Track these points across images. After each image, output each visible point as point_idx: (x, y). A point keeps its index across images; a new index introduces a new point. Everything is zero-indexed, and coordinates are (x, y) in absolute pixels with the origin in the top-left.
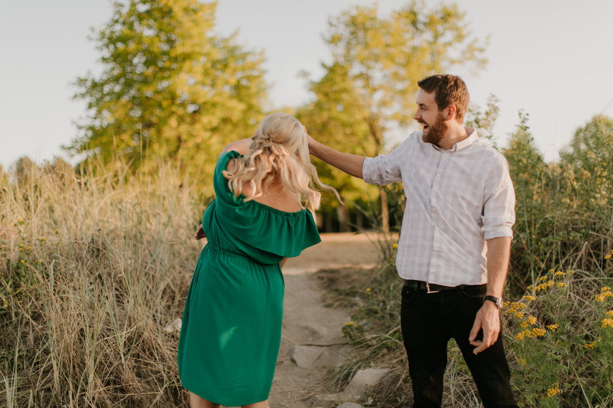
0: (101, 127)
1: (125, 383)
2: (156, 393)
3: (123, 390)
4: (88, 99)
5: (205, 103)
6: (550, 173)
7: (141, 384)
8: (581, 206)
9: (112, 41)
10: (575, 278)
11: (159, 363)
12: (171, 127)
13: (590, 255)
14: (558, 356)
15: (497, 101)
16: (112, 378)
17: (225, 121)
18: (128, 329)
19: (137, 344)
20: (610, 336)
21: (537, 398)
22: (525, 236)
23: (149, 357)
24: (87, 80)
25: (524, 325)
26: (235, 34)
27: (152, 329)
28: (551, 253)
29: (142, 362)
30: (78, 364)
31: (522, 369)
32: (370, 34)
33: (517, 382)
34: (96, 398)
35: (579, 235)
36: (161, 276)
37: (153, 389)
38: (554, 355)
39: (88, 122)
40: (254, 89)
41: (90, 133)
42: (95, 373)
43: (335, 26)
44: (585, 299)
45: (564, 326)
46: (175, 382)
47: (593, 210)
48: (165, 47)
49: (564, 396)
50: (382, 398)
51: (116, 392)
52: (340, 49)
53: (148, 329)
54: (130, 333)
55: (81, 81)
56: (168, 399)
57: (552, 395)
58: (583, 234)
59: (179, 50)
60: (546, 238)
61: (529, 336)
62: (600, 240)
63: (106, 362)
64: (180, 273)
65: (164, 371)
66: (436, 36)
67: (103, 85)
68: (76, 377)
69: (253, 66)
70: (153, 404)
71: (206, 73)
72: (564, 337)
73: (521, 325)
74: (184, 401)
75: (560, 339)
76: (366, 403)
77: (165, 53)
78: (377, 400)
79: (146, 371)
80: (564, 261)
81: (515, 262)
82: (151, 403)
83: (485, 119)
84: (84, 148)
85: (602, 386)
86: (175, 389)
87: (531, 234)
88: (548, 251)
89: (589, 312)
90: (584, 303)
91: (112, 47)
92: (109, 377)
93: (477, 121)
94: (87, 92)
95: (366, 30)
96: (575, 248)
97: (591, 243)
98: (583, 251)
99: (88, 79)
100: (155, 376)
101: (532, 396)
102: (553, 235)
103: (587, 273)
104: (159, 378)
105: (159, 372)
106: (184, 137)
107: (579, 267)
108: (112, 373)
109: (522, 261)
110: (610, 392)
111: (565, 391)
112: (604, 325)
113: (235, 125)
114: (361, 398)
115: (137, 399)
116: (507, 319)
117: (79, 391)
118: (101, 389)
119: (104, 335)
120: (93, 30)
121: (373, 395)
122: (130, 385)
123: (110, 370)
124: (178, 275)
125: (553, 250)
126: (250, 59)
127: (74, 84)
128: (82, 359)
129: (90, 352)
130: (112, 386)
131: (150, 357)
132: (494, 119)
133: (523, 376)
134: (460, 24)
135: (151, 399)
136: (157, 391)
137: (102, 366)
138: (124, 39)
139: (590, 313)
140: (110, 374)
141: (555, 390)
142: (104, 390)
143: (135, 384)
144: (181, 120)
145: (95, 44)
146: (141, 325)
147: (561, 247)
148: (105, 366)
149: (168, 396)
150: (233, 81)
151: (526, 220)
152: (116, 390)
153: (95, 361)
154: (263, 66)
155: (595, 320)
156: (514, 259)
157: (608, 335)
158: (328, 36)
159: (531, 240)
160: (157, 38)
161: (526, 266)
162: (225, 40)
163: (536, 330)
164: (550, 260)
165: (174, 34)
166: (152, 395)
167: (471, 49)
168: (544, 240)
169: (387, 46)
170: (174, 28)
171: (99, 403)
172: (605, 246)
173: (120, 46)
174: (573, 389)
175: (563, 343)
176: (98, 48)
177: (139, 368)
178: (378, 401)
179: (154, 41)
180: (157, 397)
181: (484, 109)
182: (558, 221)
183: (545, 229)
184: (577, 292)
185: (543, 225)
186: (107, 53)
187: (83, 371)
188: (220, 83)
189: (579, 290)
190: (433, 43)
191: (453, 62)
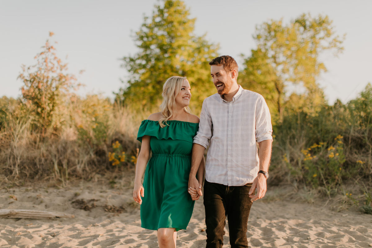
4: (128, 67)
9: (141, 37)
17: (199, 80)
26: (205, 35)
32: (278, 34)
39: (128, 79)
41: (128, 85)
43: (259, 30)
48: (169, 41)
55: (125, 59)
66: (316, 33)
67: (136, 60)
69: (213, 52)
95: (276, 32)
126: (212, 48)
134: (329, 27)
150: (203, 60)
154: (219, 52)
167: (335, 40)
173: (145, 40)
186: (139, 43)
188: (196, 60)
190: (313, 37)
191: (324, 48)
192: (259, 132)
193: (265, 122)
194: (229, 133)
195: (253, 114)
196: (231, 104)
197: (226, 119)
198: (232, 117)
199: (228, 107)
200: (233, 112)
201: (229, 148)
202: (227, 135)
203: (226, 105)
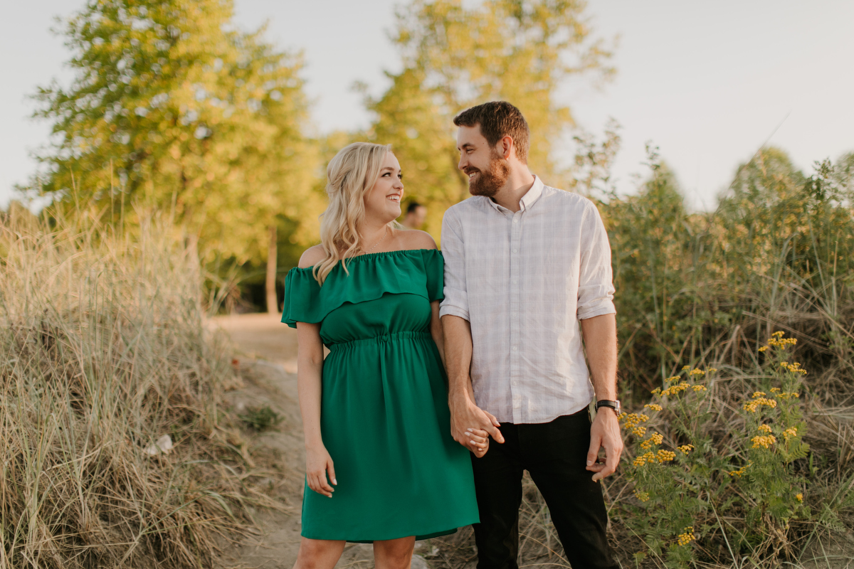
0: (72, 158)
1: (84, 530)
2: (129, 543)
3: (80, 541)
4: (53, 120)
5: (220, 125)
6: (690, 230)
7: (107, 531)
8: (732, 276)
9: (87, 35)
10: (722, 377)
11: (133, 499)
12: (172, 158)
13: (742, 344)
14: (695, 487)
15: (618, 127)
16: (64, 523)
17: (249, 150)
18: (90, 452)
19: (102, 473)
20: (763, 460)
21: (665, 547)
22: (654, 318)
23: (120, 493)
24: (50, 91)
25: (647, 445)
26: (263, 28)
27: (125, 451)
28: (690, 343)
29: (109, 500)
30: (14, 504)
31: (644, 506)
32: (453, 30)
33: (638, 523)
34: (39, 552)
35: (727, 316)
36: (141, 374)
37: (125, 538)
38: (688, 485)
39: (53, 152)
40: (288, 107)
41: (55, 167)
42: (40, 516)
43: (404, 18)
44: (734, 407)
45: (703, 445)
46: (157, 526)
47: (748, 281)
48: (163, 46)
49: (701, 542)
50: (452, 548)
51: (70, 543)
52: (412, 50)
53: (119, 452)
54: (92, 458)
55: (44, 93)
56: (147, 552)
57: (684, 543)
58: (734, 314)
59: (182, 49)
60: (682, 321)
61: (652, 461)
62: (756, 324)
63: (56, 501)
64: (169, 370)
65: (141, 511)
66: (547, 33)
67: (73, 99)
68: (12, 522)
69: (288, 74)
70: (124, 559)
71: (221, 83)
72: (702, 461)
73: (642, 445)
74: (169, 555)
75: (697, 463)
76: (430, 554)
77: (161, 54)
78: (444, 549)
79: (116, 512)
80: (707, 352)
81: (640, 355)
82: (122, 558)
83: (602, 154)
84: (49, 188)
85: (754, 529)
86: (158, 537)
87: (661, 315)
88: (685, 339)
89: (739, 425)
90: (733, 412)
91: (87, 45)
92: (60, 521)
93: (591, 156)
94: (52, 110)
95: (447, 23)
96: (721, 335)
97: (745, 326)
98: (733, 339)
99: (53, 90)
100: (129, 519)
101: (656, 544)
102: (692, 316)
103: (738, 370)
104: (134, 521)
105: (134, 513)
106: (189, 174)
107: (728, 360)
108: (64, 515)
109: (651, 353)
110: (764, 538)
111: (704, 536)
112: (755, 444)
113: (264, 157)
114: (422, 547)
115: (101, 553)
116: (626, 434)
117: (15, 542)
118: (48, 540)
119: (54, 461)
120: (58, 19)
121: (439, 543)
122: (91, 533)
123: (61, 511)
124: (167, 374)
125: (691, 337)
126: (284, 64)
127: (33, 97)
128: (20, 497)
129: (32, 485)
130: (63, 535)
131: (122, 491)
132: (614, 153)
133: (646, 515)
134: (580, 18)
135: (121, 552)
136: (131, 540)
137: (51, 506)
138: (104, 34)
139: (740, 427)
140: (61, 518)
141: (689, 536)
142: (52, 541)
143: (98, 531)
144: (186, 149)
145: (62, 39)
146: (109, 446)
147: (703, 332)
148: (54, 506)
149: (147, 547)
150: (260, 93)
151: (655, 297)
152: (70, 540)
153: (39, 499)
154: (302, 74)
155: (746, 436)
156: (640, 350)
157: (761, 459)
158: (395, 32)
159: (661, 324)
160: (152, 33)
161: (655, 360)
162: (248, 37)
163: (662, 452)
164: (687, 352)
165: (176, 27)
166: (123, 546)
167: (595, 51)
168: (679, 323)
169: (477, 47)
170: (176, 18)
171: (44, 559)
172: (764, 332)
173: (98, 42)
174: (715, 532)
175: (701, 469)
176: (66, 44)
177: (104, 507)
178: (446, 551)
179: (147, 36)
180: (131, 547)
181: (601, 138)
182: (699, 297)
183: (682, 308)
184: (723, 397)
185: (678, 302)
186: (78, 53)
187: (21, 514)
188: (241, 96)
189: (726, 393)
190: (541, 43)
191: (568, 71)
192: (586, 293)
193: (600, 268)
194: (515, 291)
195: (573, 247)
196: (516, 220)
197: (505, 256)
198: (520, 250)
199: (509, 228)
200: (522, 239)
201: (515, 327)
202: (509, 296)
203: (502, 221)
